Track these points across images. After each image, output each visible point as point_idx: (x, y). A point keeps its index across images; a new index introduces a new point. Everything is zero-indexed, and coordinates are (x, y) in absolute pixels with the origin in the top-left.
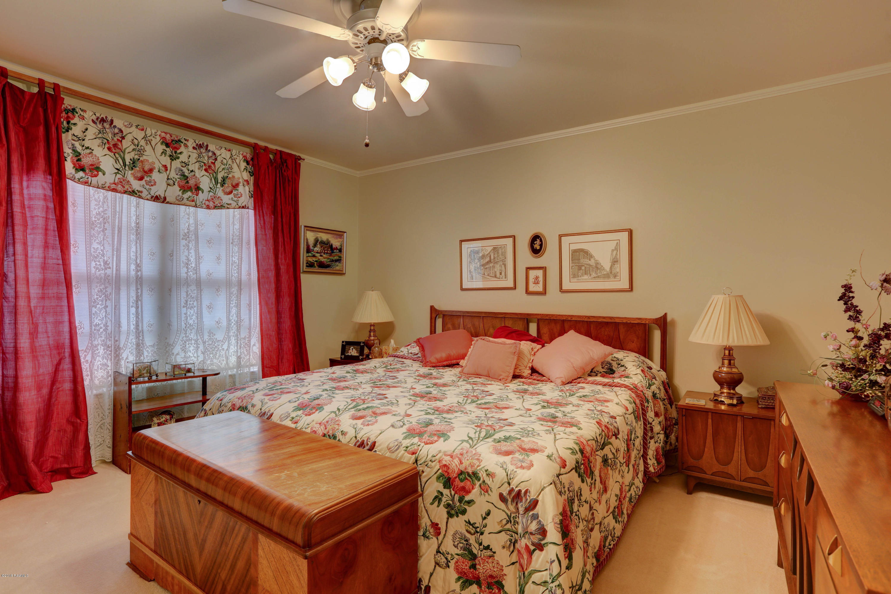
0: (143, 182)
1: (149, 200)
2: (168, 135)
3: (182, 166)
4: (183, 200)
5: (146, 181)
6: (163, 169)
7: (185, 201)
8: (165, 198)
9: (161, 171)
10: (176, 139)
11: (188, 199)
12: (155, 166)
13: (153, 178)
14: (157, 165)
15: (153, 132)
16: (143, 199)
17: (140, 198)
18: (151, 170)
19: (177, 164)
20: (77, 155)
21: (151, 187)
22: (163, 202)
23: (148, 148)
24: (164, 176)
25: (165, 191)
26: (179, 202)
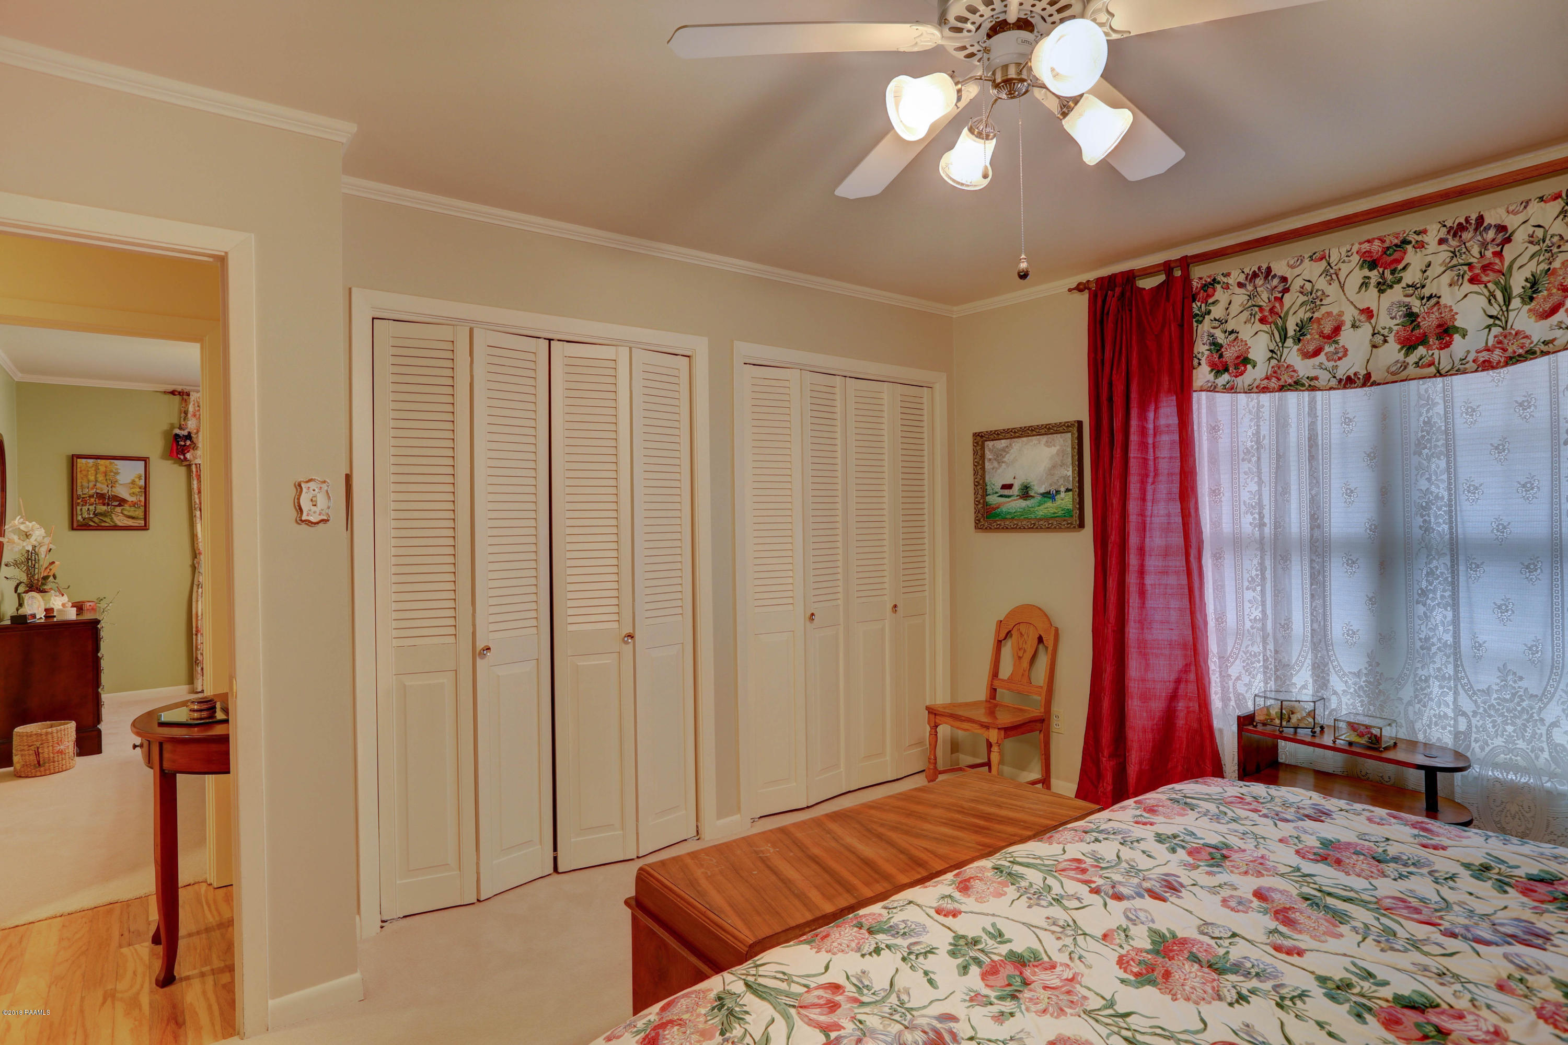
0: (1322, 358)
1: (1334, 389)
2: (1377, 243)
3: (1406, 296)
4: (1405, 368)
5: (1326, 354)
6: (1363, 318)
7: (1411, 370)
8: (1368, 376)
9: (1357, 323)
10: (1396, 241)
11: (1417, 363)
12: (1343, 318)
13: (1341, 344)
14: (1349, 315)
15: (1344, 254)
16: (1320, 390)
17: (1313, 390)
18: (1337, 330)
19: (1396, 294)
20: (1216, 347)
21: (1338, 363)
22: (1364, 385)
23: (1332, 290)
24: (1366, 329)
25: (1368, 361)
26: (1397, 376)
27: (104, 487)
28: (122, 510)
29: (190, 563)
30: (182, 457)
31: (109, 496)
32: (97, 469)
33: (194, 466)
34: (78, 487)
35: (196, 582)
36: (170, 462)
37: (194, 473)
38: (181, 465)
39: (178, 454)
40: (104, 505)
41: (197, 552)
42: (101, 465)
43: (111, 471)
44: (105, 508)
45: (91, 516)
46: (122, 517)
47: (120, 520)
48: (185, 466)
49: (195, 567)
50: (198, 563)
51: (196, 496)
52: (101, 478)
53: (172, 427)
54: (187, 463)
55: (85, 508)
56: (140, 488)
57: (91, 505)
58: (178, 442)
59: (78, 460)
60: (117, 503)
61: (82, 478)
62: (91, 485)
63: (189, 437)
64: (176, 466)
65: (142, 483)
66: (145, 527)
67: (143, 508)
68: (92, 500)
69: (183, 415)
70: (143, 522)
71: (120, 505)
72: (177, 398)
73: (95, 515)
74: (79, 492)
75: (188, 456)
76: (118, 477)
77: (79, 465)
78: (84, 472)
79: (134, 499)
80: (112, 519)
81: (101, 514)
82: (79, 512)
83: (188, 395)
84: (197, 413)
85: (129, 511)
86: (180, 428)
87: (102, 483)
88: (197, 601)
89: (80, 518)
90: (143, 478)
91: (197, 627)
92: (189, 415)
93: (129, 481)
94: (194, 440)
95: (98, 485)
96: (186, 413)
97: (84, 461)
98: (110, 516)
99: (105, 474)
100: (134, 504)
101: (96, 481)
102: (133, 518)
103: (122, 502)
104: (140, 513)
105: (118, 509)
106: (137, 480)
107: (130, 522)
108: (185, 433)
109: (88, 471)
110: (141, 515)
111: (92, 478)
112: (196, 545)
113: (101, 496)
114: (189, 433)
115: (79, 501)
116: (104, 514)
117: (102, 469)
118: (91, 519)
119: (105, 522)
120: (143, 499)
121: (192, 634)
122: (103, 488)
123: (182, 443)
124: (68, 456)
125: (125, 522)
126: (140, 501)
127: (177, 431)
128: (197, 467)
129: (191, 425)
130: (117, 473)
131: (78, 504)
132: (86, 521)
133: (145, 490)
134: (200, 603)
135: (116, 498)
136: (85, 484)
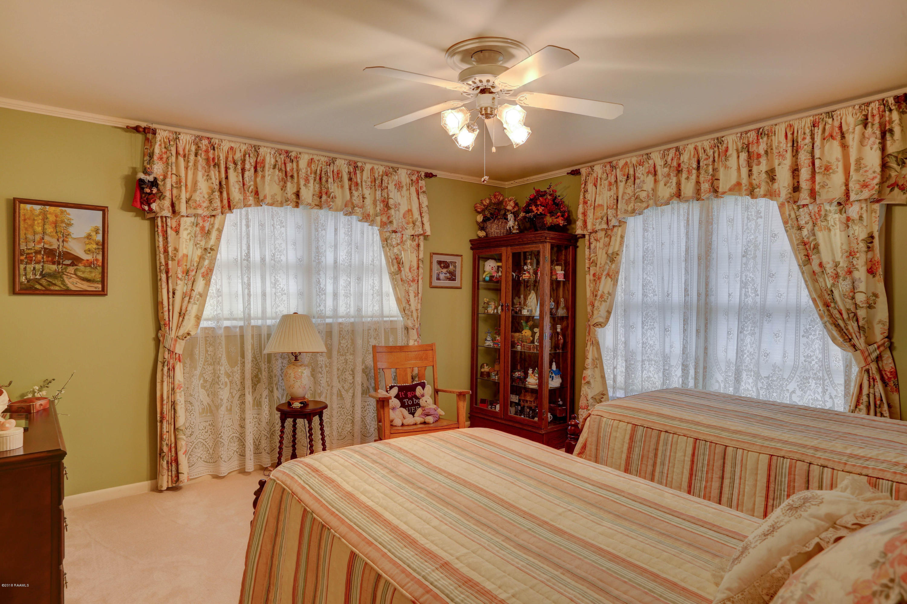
27: (54, 241)
28: (76, 270)
29: (153, 335)
30: (146, 208)
31: (60, 253)
32: (45, 219)
33: (159, 219)
34: (22, 240)
35: (160, 359)
36: (131, 214)
37: (160, 227)
38: (144, 218)
39: (142, 203)
40: (54, 263)
41: (162, 323)
42: (50, 213)
43: (63, 222)
44: (54, 267)
45: (38, 277)
46: (75, 279)
47: (73, 283)
48: (148, 219)
49: (159, 341)
50: (164, 336)
51: (162, 256)
52: (50, 229)
53: (134, 171)
54: (152, 215)
55: (30, 267)
56: (97, 244)
57: (38, 262)
58: (143, 188)
59: (22, 205)
60: (68, 262)
61: (26, 229)
62: (38, 237)
63: (154, 183)
64: (138, 219)
65: (99, 238)
66: (103, 293)
67: (100, 269)
68: (39, 257)
69: (147, 158)
70: (100, 286)
71: (72, 264)
72: (139, 137)
73: (43, 275)
74: (23, 247)
75: (154, 206)
76: (71, 230)
77: (22, 212)
78: (28, 221)
79: (89, 257)
80: (63, 282)
81: (50, 275)
82: (22, 272)
83: (154, 132)
84: (165, 156)
85: (84, 272)
86: (145, 172)
87: (52, 236)
88: (162, 382)
89: (23, 279)
90: (101, 232)
91: (162, 413)
92: (155, 158)
93: (84, 235)
94: (161, 188)
95: (47, 238)
96: (151, 156)
97: (28, 207)
98: (61, 277)
99: (55, 224)
100: (89, 264)
101: (44, 233)
102: (88, 280)
103: (75, 260)
104: (96, 274)
105: (71, 269)
106: (93, 234)
107: (85, 286)
108: (151, 178)
109: (34, 220)
110: (98, 277)
111: (39, 229)
112: (160, 314)
113: (50, 253)
114: (155, 179)
115: (22, 258)
116: (54, 275)
117: (51, 218)
118: (37, 281)
119: (55, 285)
120: (100, 257)
121: (157, 421)
122: (53, 243)
123: (148, 190)
124: (8, 200)
125: (81, 286)
126: (97, 260)
127: (141, 176)
128: (162, 222)
129: (158, 169)
130: (70, 225)
131: (22, 261)
132: (31, 283)
133: (103, 246)
134: (165, 384)
135: (67, 255)
136: (30, 236)
